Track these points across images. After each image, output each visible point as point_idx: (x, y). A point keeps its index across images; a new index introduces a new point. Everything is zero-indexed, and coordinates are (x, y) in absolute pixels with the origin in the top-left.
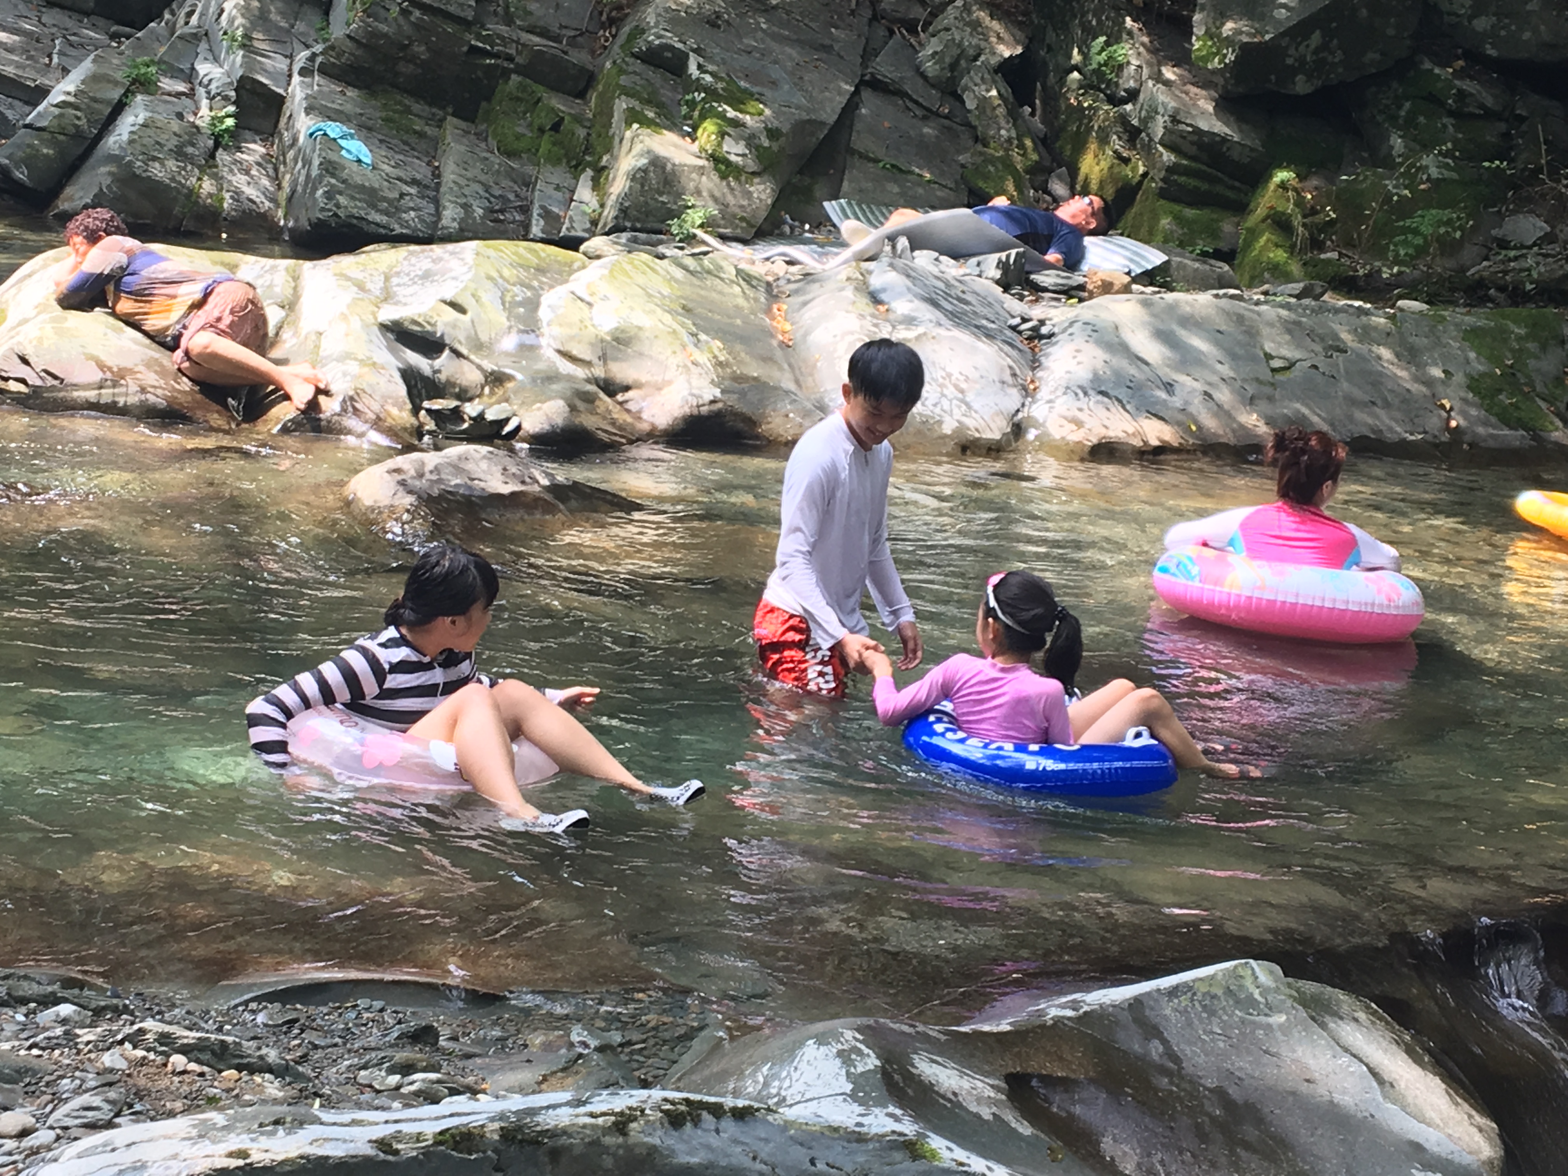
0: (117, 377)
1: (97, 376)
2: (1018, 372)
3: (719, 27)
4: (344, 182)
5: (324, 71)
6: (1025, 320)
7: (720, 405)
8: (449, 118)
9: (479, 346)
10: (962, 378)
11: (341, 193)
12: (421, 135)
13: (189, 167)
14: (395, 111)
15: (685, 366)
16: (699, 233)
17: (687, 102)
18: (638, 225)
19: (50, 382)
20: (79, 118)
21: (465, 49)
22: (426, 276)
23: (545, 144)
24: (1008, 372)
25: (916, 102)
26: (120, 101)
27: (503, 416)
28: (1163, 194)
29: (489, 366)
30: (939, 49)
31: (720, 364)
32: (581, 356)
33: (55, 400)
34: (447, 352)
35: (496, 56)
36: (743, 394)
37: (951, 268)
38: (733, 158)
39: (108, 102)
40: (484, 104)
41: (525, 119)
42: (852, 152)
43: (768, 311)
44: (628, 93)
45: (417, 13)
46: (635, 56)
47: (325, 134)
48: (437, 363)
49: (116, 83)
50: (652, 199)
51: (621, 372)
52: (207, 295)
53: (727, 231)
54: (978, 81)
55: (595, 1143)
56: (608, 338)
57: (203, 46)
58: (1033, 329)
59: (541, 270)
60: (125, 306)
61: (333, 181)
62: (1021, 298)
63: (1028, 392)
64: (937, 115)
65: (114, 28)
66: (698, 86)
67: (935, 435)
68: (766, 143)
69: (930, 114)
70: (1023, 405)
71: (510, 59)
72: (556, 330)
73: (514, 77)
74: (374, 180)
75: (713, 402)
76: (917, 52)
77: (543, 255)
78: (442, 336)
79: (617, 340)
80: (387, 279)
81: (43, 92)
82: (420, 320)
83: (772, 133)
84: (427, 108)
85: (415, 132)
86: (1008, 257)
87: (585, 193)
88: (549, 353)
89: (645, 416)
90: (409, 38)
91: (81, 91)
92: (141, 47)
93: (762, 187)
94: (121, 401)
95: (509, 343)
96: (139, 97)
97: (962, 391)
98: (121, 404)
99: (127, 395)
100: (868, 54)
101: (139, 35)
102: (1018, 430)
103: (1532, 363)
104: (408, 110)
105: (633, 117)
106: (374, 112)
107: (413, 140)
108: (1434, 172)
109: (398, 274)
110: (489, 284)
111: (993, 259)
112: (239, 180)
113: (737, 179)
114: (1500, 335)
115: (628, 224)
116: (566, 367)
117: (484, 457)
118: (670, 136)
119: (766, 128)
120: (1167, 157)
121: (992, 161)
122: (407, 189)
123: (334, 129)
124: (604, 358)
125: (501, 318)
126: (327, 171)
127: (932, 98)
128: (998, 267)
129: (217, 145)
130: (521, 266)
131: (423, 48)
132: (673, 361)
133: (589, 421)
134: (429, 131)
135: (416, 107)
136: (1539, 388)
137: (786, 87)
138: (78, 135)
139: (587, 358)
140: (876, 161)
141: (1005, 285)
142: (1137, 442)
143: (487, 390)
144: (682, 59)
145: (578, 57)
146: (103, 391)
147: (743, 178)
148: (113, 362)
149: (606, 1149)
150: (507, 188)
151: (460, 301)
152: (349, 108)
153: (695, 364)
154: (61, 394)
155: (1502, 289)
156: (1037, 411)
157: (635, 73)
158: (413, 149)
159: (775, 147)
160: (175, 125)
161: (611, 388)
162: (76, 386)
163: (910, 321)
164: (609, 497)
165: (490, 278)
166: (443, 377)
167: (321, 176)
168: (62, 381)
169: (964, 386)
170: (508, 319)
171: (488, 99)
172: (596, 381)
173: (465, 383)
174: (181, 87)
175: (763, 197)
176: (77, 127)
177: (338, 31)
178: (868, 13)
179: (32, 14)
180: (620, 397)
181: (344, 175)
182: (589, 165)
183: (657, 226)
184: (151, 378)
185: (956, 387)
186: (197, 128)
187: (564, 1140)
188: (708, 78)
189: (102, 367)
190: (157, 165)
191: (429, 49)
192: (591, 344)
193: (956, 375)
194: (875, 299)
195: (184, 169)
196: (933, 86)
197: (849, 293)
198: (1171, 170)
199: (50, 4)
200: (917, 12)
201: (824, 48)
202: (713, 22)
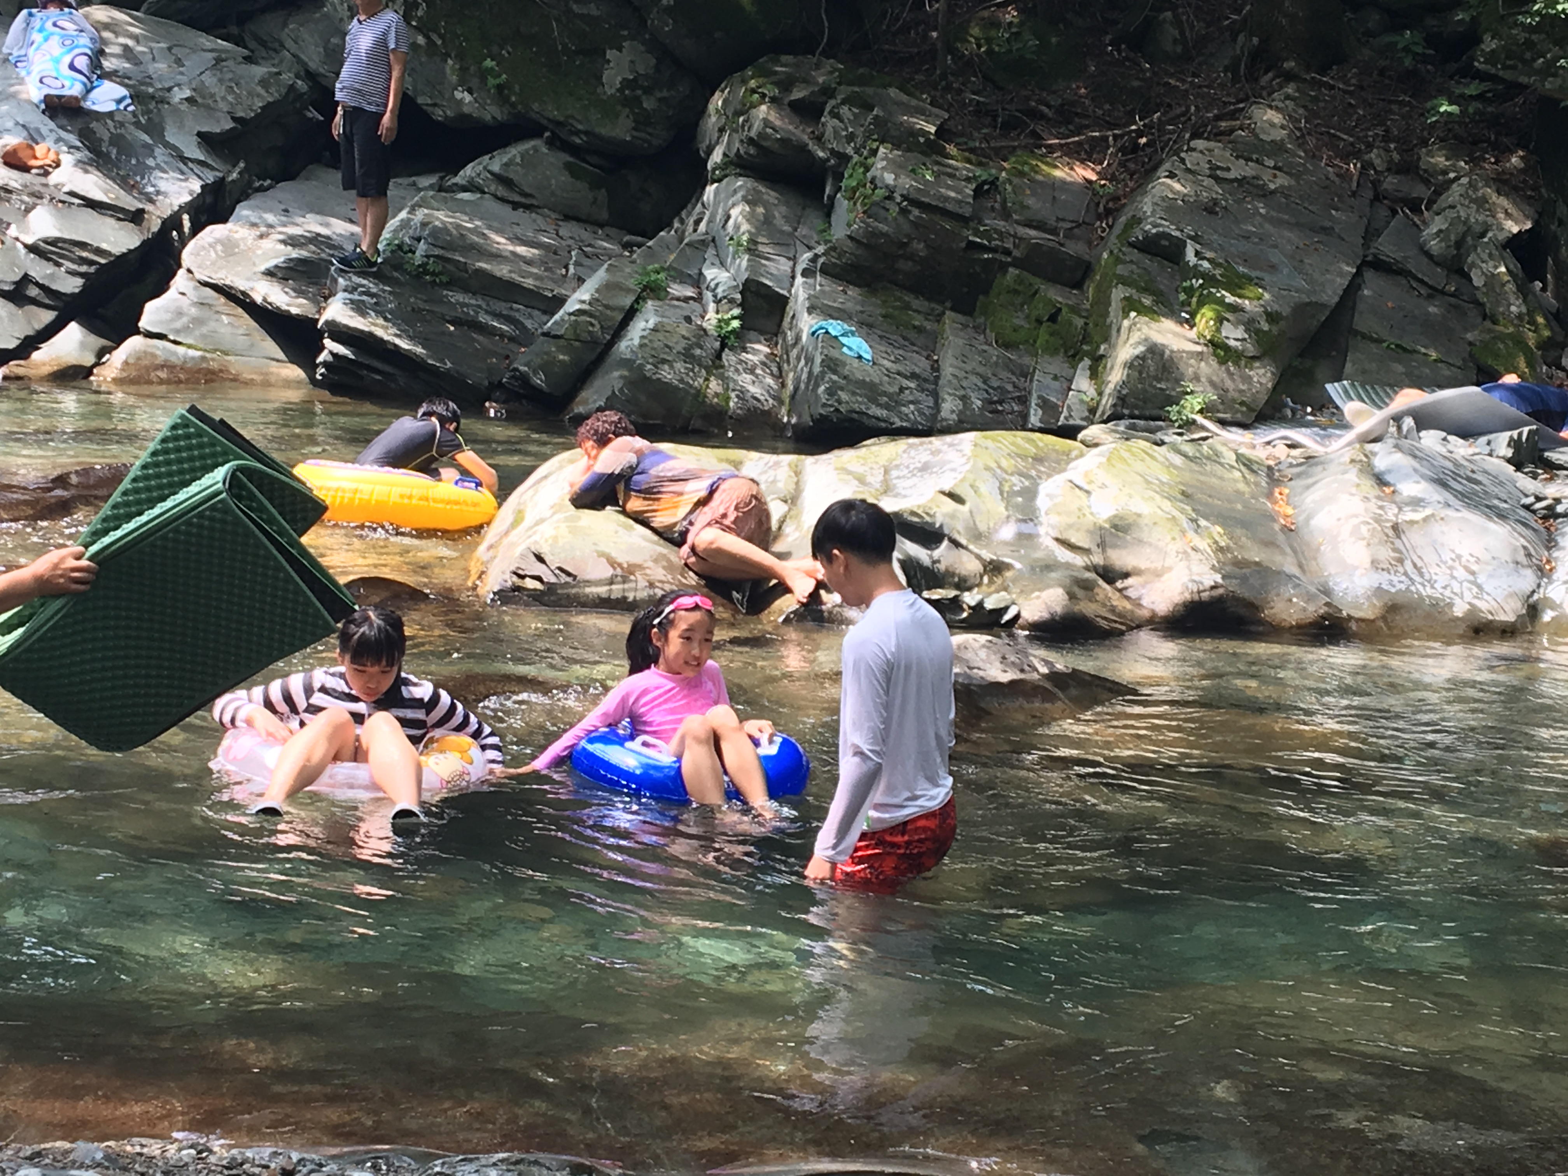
0: (627, 573)
1: (608, 572)
2: (1533, 552)
3: (1217, 213)
4: (845, 378)
5: (825, 271)
6: (1539, 499)
7: (1221, 591)
8: (948, 313)
9: (978, 536)
10: (1472, 560)
11: (842, 389)
12: (919, 330)
13: (697, 369)
14: (894, 308)
15: (1185, 552)
16: (1199, 419)
17: (1185, 290)
18: (1137, 412)
19: (564, 578)
20: (592, 325)
21: (963, 245)
22: (925, 468)
23: (1043, 335)
24: (1522, 552)
25: (1421, 281)
26: (632, 307)
27: (1002, 605)
29: (987, 555)
30: (1444, 227)
31: (1221, 549)
32: (1080, 544)
33: (568, 596)
34: (946, 543)
35: (994, 250)
36: (1244, 579)
37: (1460, 448)
38: (1232, 343)
39: (620, 309)
40: (981, 297)
41: (1022, 310)
42: (1356, 333)
43: (1270, 495)
44: (1122, 281)
45: (916, 212)
46: (1132, 245)
47: (827, 332)
48: (936, 553)
49: (629, 291)
50: (1151, 385)
51: (1120, 558)
52: (712, 492)
53: (1227, 416)
54: (1485, 257)
56: (1107, 526)
57: (711, 252)
58: (1550, 508)
59: (1038, 460)
60: (635, 504)
61: (835, 378)
62: (1535, 476)
63: (1544, 572)
64: (1443, 292)
65: (627, 238)
66: (1196, 272)
67: (1446, 618)
68: (1265, 327)
69: (1435, 292)
70: (1539, 586)
71: (1008, 253)
72: (1054, 519)
73: (1011, 269)
74: (874, 375)
75: (1213, 588)
76: (1421, 231)
77: (1041, 444)
78: (941, 526)
79: (1115, 527)
80: (886, 472)
81: (560, 301)
82: (920, 512)
83: (1272, 317)
84: (926, 303)
85: (915, 327)
86: (1520, 434)
87: (1083, 383)
88: (1047, 541)
89: (1144, 602)
90: (908, 236)
91: (597, 300)
92: (651, 255)
93: (1262, 371)
94: (631, 596)
95: (1008, 532)
96: (650, 302)
97: (1473, 573)
98: (631, 599)
99: (636, 590)
100: (1370, 234)
101: (650, 243)
102: (1533, 611)
104: (907, 307)
105: (1130, 305)
106: (875, 308)
107: (913, 335)
109: (897, 467)
110: (987, 475)
111: (1504, 437)
112: (745, 380)
113: (1236, 364)
115: (1126, 412)
116: (1064, 555)
117: (984, 646)
118: (1168, 324)
119: (1266, 312)
121: (1501, 337)
122: (906, 383)
123: (835, 327)
124: (1102, 545)
125: (1000, 509)
126: (829, 367)
127: (1437, 277)
128: (1509, 445)
129: (723, 346)
130: (1019, 456)
131: (922, 246)
132: (1173, 548)
133: (1088, 608)
134: (928, 326)
135: (917, 303)
137: (1285, 271)
138: (594, 342)
139: (1086, 546)
140: (1379, 341)
141: (1517, 463)
143: (986, 579)
144: (1179, 247)
145: (1074, 248)
146: (614, 587)
147: (1243, 363)
148: (623, 559)
150: (1006, 380)
151: (958, 491)
152: (849, 305)
153: (1194, 549)
154: (574, 591)
156: (1554, 591)
157: (1131, 262)
158: (913, 344)
159: (1275, 330)
160: (684, 329)
161: (1110, 575)
162: (589, 583)
163: (1416, 503)
164: (1108, 685)
165: (987, 468)
166: (942, 567)
167: (823, 373)
168: (575, 577)
169: (1475, 567)
170: (1007, 509)
171: (986, 293)
172: (1095, 569)
173: (964, 573)
174: (690, 292)
175: (1264, 381)
176: (590, 332)
177: (839, 231)
178: (1370, 194)
179: (551, 229)
180: (1119, 584)
181: (846, 373)
182: (1087, 354)
183: (1155, 412)
184: (659, 573)
185: (1467, 569)
186: (705, 330)
188: (1206, 264)
189: (613, 563)
190: (666, 367)
191: (927, 246)
192: (1089, 531)
193: (1466, 557)
194: (1380, 480)
195: (692, 370)
196: (1438, 264)
197: (1352, 475)
199: (567, 218)
200: (1421, 191)
201: (1325, 230)
202: (1211, 209)
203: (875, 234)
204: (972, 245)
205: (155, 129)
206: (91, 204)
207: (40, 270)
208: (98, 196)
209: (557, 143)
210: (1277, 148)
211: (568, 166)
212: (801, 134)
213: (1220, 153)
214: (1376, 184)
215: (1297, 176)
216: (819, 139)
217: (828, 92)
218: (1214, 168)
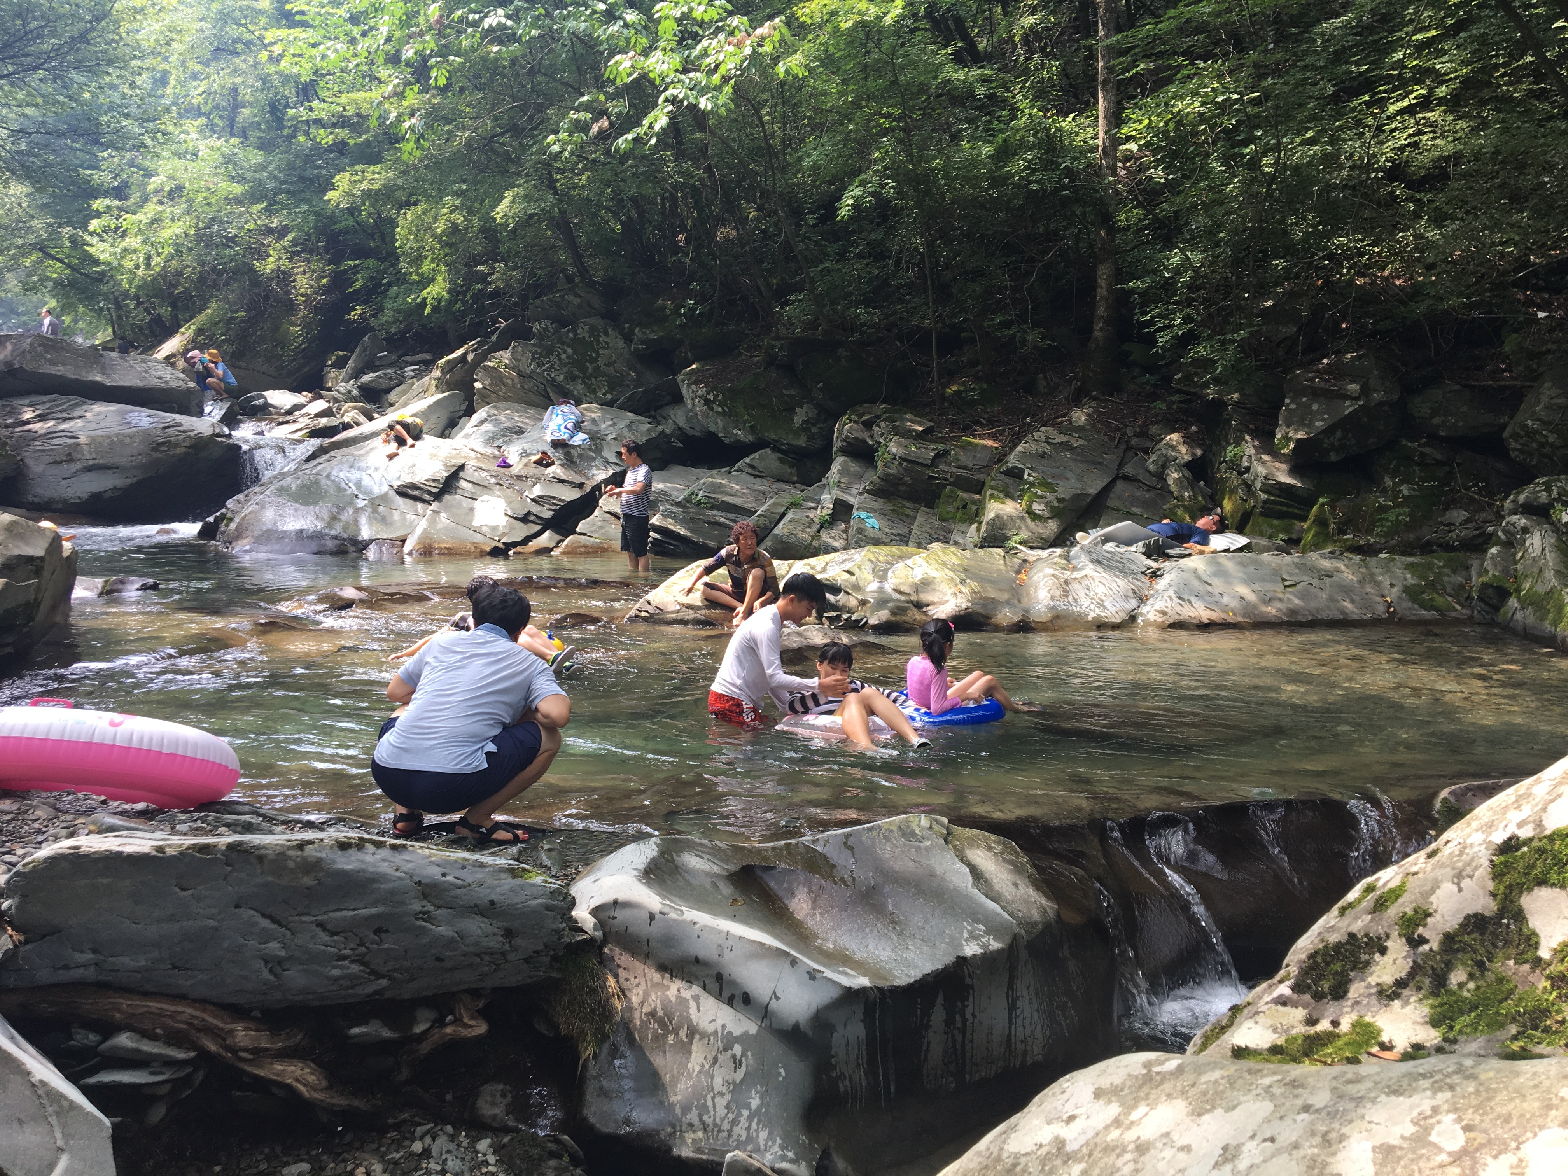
2: (1137, 592)
4: (866, 536)
5: (868, 492)
6: (1151, 569)
8: (922, 508)
9: (857, 588)
11: (862, 541)
12: (908, 516)
13: (807, 537)
14: (897, 507)
15: (956, 594)
16: (1019, 546)
17: (1021, 490)
18: (992, 544)
19: (657, 611)
20: (767, 521)
21: (927, 477)
22: (845, 562)
23: (960, 514)
24: (1133, 592)
25: (1144, 484)
26: (784, 512)
27: (861, 619)
28: (1262, 514)
29: (861, 597)
30: (1156, 459)
31: (974, 592)
32: (905, 591)
33: (659, 619)
34: (843, 593)
35: (940, 479)
36: (984, 606)
38: (1038, 512)
39: (778, 513)
40: (936, 500)
41: (951, 504)
43: (1018, 571)
44: (992, 488)
45: (905, 463)
46: (1002, 473)
47: (860, 517)
48: (839, 597)
49: (783, 506)
50: (998, 532)
51: (925, 597)
53: (1034, 544)
54: (1173, 471)
55: (282, 854)
56: (919, 583)
58: (1154, 572)
59: (898, 556)
61: (861, 536)
63: (1142, 601)
64: (1154, 488)
66: (1027, 482)
67: (1084, 621)
68: (1057, 505)
69: (1150, 488)
70: (1138, 607)
71: (947, 479)
72: (893, 581)
73: (948, 487)
74: (879, 535)
75: (966, 609)
76: (1146, 461)
77: (905, 550)
78: (841, 585)
79: (923, 583)
80: (828, 564)
81: (755, 512)
83: (1059, 500)
84: (913, 504)
85: (905, 514)
87: (972, 533)
88: (889, 590)
90: (902, 474)
91: (770, 510)
93: (1053, 524)
94: (686, 618)
96: (793, 510)
97: (1103, 601)
99: (688, 615)
100: (1121, 465)
102: (1133, 618)
103: (1446, 579)
104: (904, 506)
105: (992, 496)
106: (888, 507)
107: (902, 517)
108: (1406, 493)
110: (868, 563)
112: (830, 541)
113: (1040, 521)
114: (1430, 566)
118: (1008, 504)
119: (1057, 498)
120: (1264, 496)
121: (1178, 506)
122: (894, 537)
123: (866, 515)
124: (917, 592)
125: (870, 577)
126: (859, 532)
127: (1153, 482)
129: (822, 527)
130: (891, 555)
131: (909, 479)
132: (950, 592)
133: (901, 619)
134: (911, 513)
135: (908, 504)
136: (1449, 590)
137: (1073, 481)
139: (908, 592)
140: (1119, 510)
142: (1196, 621)
143: (860, 608)
144: (1023, 471)
145: (978, 476)
146: (678, 614)
147: (1043, 520)
149: (290, 857)
151: (852, 570)
153: (961, 593)
154: (662, 617)
155: (1440, 545)
156: (1144, 609)
157: (999, 479)
158: (905, 522)
159: (1061, 506)
160: (804, 521)
161: (918, 605)
162: (668, 613)
163: (1080, 570)
165: (872, 561)
166: (841, 604)
167: (856, 535)
168: (662, 610)
169: (1104, 598)
170: (874, 577)
171: (938, 498)
172: (912, 602)
173: (851, 606)
175: (1054, 528)
177: (875, 475)
178: (1124, 447)
179: (769, 485)
180: (923, 609)
181: (866, 534)
182: (975, 519)
183: (1000, 544)
185: (1099, 599)
186: (814, 521)
187: (263, 852)
188: (1032, 479)
189: (680, 604)
190: (793, 536)
191: (911, 479)
192: (910, 586)
195: (805, 538)
196: (1152, 476)
197: (1056, 560)
198: (1265, 502)
199: (778, 481)
200: (1149, 444)
201: (1100, 463)
202: (1043, 455)
203: (888, 475)
204: (931, 477)
205: (598, 451)
206: (562, 481)
207: (536, 509)
208: (564, 477)
209: (775, 449)
210: (1081, 429)
211: (780, 459)
212: (865, 435)
213: (1051, 431)
214: (1128, 442)
215: (1089, 441)
216: (872, 437)
217: (878, 417)
218: (1047, 438)
